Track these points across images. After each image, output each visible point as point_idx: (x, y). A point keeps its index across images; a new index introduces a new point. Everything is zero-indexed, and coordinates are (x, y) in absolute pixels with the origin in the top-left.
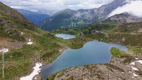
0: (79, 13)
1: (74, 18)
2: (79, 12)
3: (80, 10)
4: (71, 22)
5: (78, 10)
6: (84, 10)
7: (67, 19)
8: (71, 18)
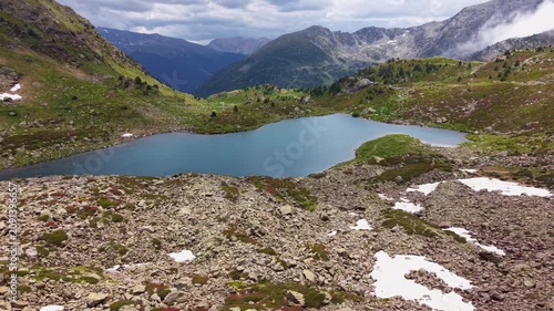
0: (360, 44)
1: (338, 63)
2: (362, 38)
3: (365, 30)
4: (324, 76)
5: (358, 33)
6: (384, 30)
7: (307, 67)
8: (327, 63)
